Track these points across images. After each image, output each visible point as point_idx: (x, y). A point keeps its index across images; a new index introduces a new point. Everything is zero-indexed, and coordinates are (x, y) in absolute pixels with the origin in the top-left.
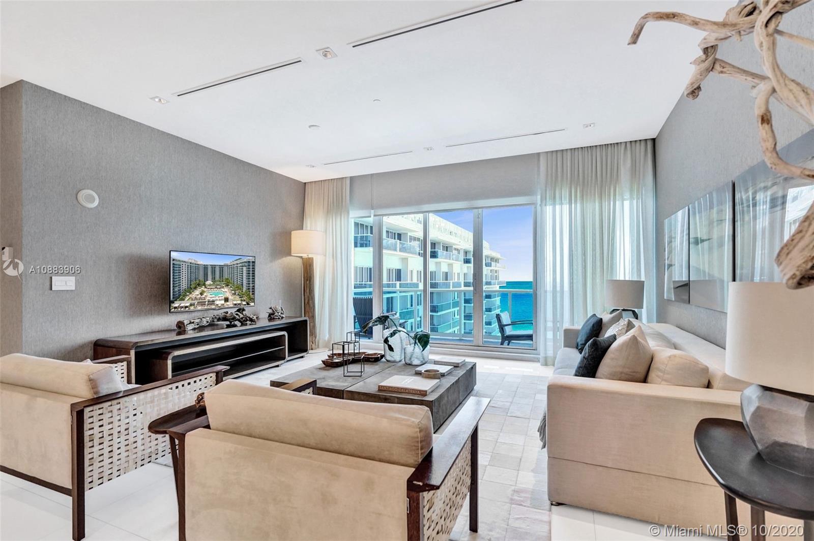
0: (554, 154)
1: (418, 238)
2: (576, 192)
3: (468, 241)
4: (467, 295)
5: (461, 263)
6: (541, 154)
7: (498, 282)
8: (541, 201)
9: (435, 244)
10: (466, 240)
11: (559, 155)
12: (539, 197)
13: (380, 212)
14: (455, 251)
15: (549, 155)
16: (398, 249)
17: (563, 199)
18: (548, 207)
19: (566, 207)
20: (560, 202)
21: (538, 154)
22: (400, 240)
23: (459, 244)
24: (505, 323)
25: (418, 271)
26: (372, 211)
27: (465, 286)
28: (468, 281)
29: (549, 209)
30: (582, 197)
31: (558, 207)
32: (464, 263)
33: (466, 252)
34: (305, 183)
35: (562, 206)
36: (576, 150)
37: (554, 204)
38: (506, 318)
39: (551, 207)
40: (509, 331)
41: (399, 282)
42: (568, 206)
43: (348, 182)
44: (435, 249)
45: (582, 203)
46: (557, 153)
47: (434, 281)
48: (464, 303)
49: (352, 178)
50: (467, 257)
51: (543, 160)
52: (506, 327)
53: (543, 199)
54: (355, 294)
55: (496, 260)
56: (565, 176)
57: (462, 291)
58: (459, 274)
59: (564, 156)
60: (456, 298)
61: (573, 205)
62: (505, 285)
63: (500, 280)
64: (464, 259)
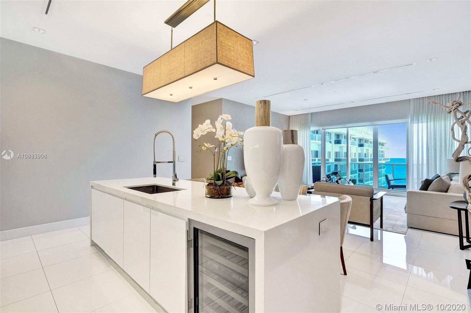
0: (418, 100)
1: (328, 132)
2: (431, 117)
3: (361, 132)
4: (361, 166)
5: (356, 146)
6: (411, 100)
7: (383, 159)
8: (411, 121)
9: (339, 135)
10: (360, 132)
11: (421, 100)
12: (410, 119)
13: (325, 128)
14: (353, 139)
15: (415, 100)
16: (317, 139)
17: (423, 120)
18: (414, 124)
19: (425, 124)
20: (422, 121)
21: (409, 100)
22: (318, 134)
23: (356, 135)
24: (390, 179)
25: (328, 152)
26: (321, 127)
27: (359, 161)
28: (361, 158)
29: (415, 125)
30: (434, 118)
31: (420, 124)
32: (359, 146)
33: (360, 140)
34: (289, 116)
35: (422, 124)
36: (431, 97)
37: (418, 123)
38: (390, 177)
39: (416, 124)
40: (392, 183)
41: (317, 158)
42: (426, 123)
43: (310, 114)
44: (339, 138)
45: (434, 121)
46: (420, 99)
47: (338, 158)
48: (359, 172)
49: (312, 113)
50: (361, 143)
51: (412, 103)
52: (391, 181)
53: (412, 121)
54: (312, 164)
55: (382, 144)
56: (424, 109)
57: (357, 163)
58: (355, 154)
59: (424, 100)
60: (353, 168)
61: (429, 123)
62: (390, 161)
63: (385, 158)
64: (359, 144)
